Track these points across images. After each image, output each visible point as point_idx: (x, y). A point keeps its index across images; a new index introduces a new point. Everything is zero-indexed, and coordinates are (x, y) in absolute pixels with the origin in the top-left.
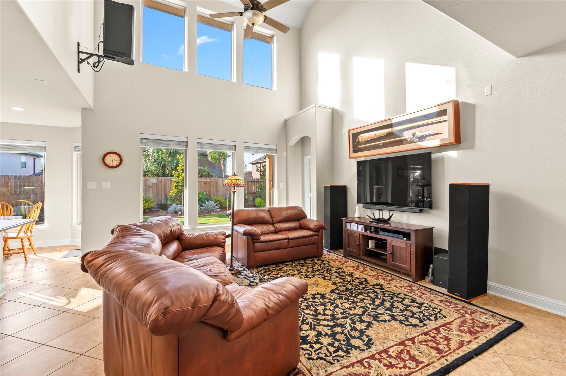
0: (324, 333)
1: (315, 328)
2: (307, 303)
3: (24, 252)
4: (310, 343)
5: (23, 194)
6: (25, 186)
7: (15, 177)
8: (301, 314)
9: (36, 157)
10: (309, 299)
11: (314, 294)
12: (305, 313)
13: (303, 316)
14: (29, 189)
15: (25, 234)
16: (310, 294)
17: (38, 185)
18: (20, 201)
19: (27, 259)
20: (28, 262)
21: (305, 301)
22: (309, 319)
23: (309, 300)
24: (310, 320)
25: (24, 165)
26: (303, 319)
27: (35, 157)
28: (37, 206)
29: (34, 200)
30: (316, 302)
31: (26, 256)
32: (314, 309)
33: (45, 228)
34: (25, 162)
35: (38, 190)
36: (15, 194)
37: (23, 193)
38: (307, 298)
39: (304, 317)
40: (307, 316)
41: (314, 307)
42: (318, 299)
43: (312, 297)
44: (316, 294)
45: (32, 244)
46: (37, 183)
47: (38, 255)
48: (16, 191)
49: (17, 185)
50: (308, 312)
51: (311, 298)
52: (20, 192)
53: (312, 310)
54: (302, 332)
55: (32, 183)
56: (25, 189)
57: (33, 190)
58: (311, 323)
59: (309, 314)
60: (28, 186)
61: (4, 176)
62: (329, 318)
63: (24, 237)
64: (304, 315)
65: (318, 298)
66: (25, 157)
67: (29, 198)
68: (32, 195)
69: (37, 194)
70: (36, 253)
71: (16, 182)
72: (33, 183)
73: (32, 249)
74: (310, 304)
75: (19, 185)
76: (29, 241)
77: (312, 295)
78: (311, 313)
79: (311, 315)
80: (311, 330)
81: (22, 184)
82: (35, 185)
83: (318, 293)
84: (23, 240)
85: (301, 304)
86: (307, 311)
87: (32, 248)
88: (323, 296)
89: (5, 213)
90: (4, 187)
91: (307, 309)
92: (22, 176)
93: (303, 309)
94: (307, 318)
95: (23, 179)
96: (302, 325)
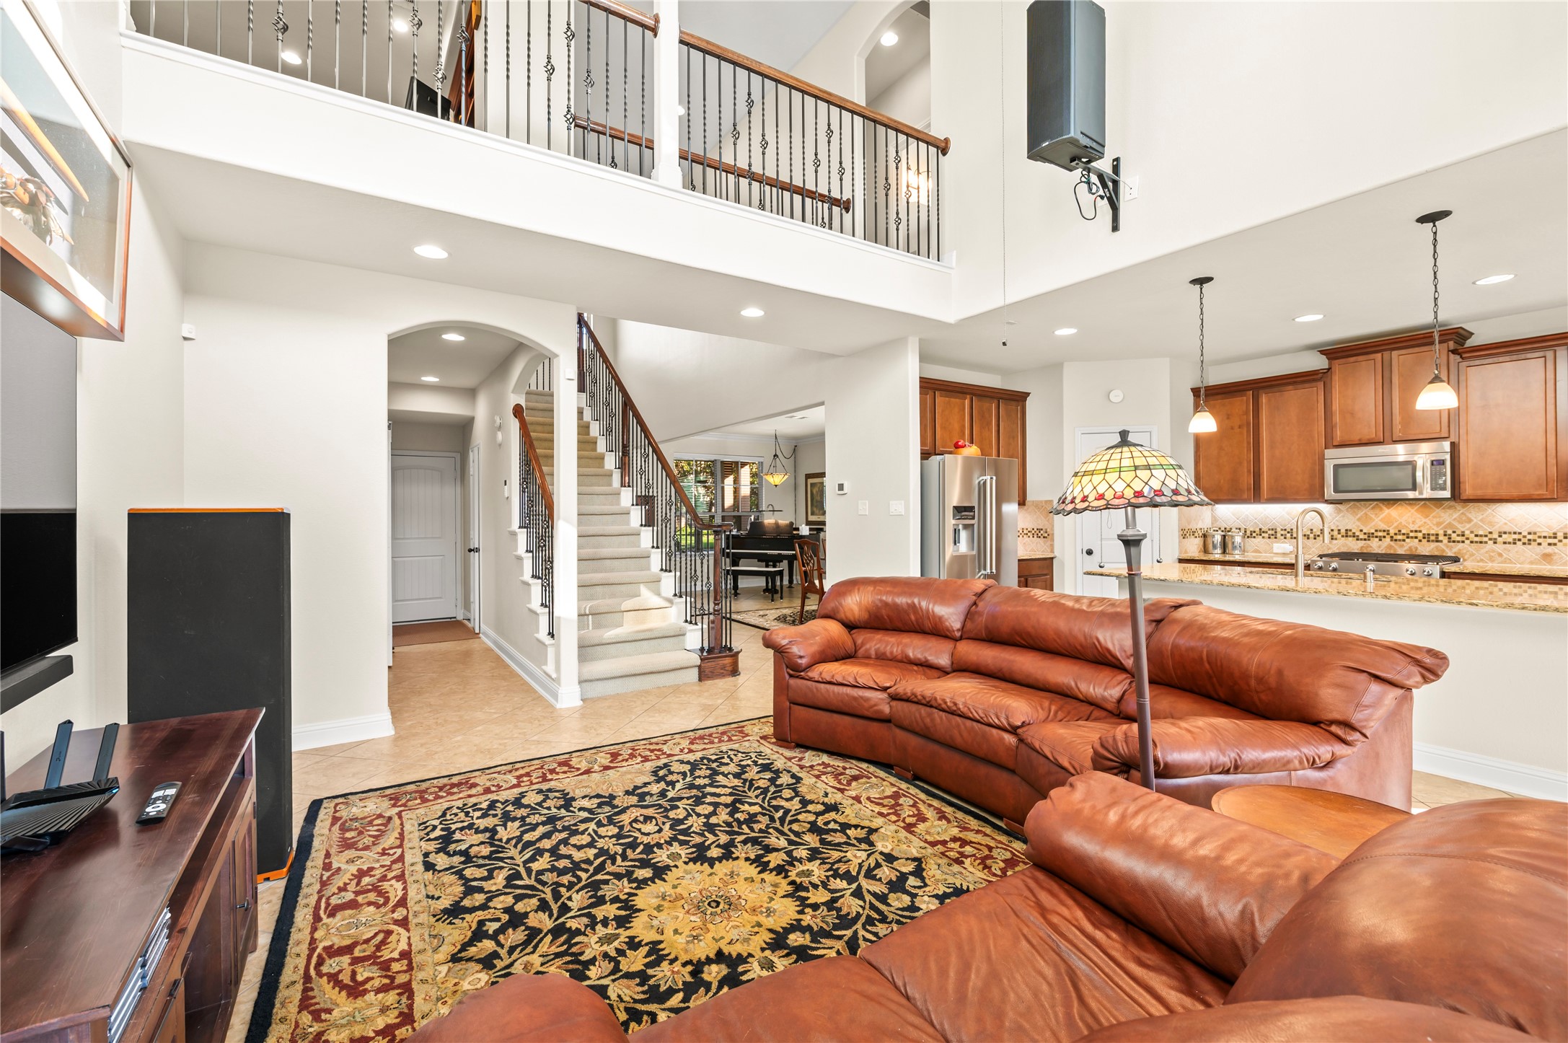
0: (730, 776)
1: (744, 783)
2: (752, 829)
4: (756, 765)
8: (769, 803)
10: (745, 842)
11: (724, 861)
12: (761, 806)
13: (766, 801)
16: (737, 858)
21: (757, 835)
22: (753, 796)
23: (746, 839)
24: (750, 794)
26: (766, 796)
30: (727, 832)
32: (737, 816)
38: (749, 845)
39: (764, 799)
40: (755, 801)
41: (738, 820)
42: (717, 843)
43: (733, 849)
44: (720, 859)
50: (753, 807)
51: (738, 845)
53: (742, 812)
54: (767, 777)
58: (749, 789)
59: (751, 804)
62: (709, 799)
64: (763, 802)
65: (718, 846)
74: (744, 826)
77: (734, 856)
78: (746, 807)
79: (747, 802)
80: (752, 780)
83: (712, 866)
85: (767, 827)
86: (756, 809)
88: (700, 856)
91: (755, 815)
93: (764, 815)
94: (757, 797)
96: (769, 786)
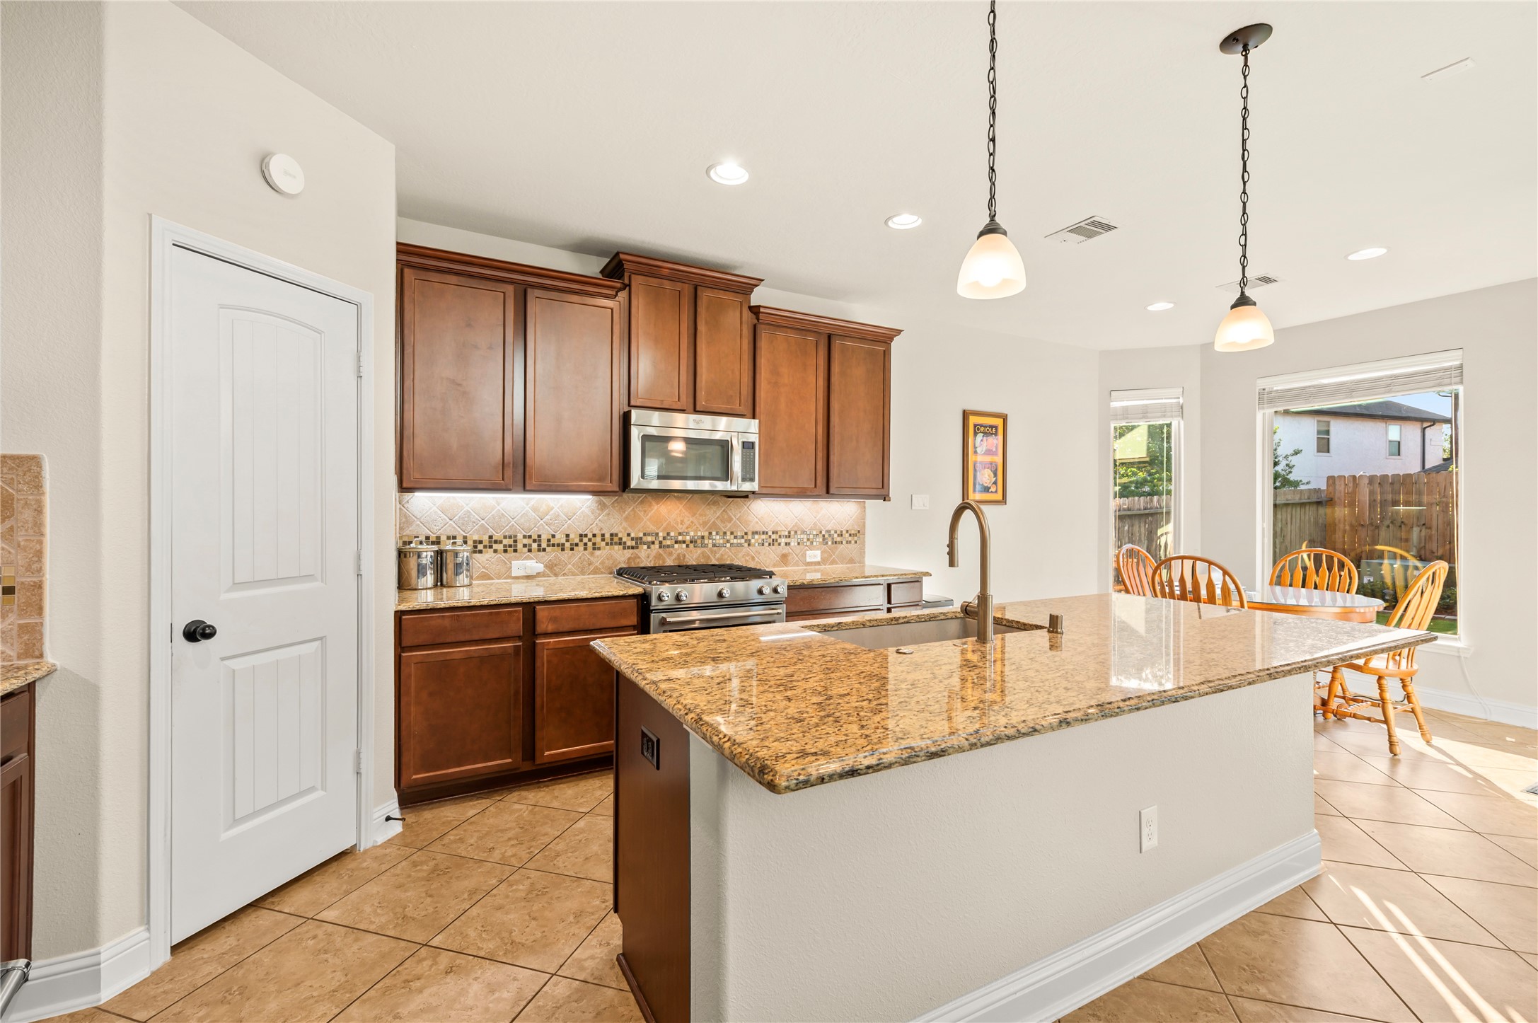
3: (1386, 722)
5: (1391, 525)
6: (1396, 503)
7: (1372, 479)
9: (1429, 424)
14: (1408, 514)
15: (1391, 663)
17: (1434, 501)
18: (1379, 547)
19: (1398, 749)
20: (1399, 760)
25: (1397, 448)
27: (1425, 425)
28: (1430, 573)
29: (1423, 544)
31: (1394, 739)
33: (1458, 649)
34: (1398, 440)
35: (1435, 516)
36: (1371, 524)
37: (1392, 522)
45: (1413, 699)
46: (1430, 493)
47: (1436, 741)
48: (1372, 516)
49: (1374, 500)
52: (1382, 519)
55: (1416, 494)
56: (1398, 512)
57: (1419, 515)
60: (1407, 504)
61: (1343, 479)
63: (1387, 671)
66: (1399, 427)
67: (1407, 540)
68: (1416, 530)
69: (1430, 528)
70: (1428, 735)
71: (1372, 493)
72: (1420, 493)
73: (1413, 714)
75: (1381, 501)
76: (1404, 687)
81: (1389, 497)
82: (1425, 499)
84: (1384, 682)
87: (1413, 711)
89: (1335, 581)
90: (1345, 507)
92: (1387, 475)
95: (1392, 484)
